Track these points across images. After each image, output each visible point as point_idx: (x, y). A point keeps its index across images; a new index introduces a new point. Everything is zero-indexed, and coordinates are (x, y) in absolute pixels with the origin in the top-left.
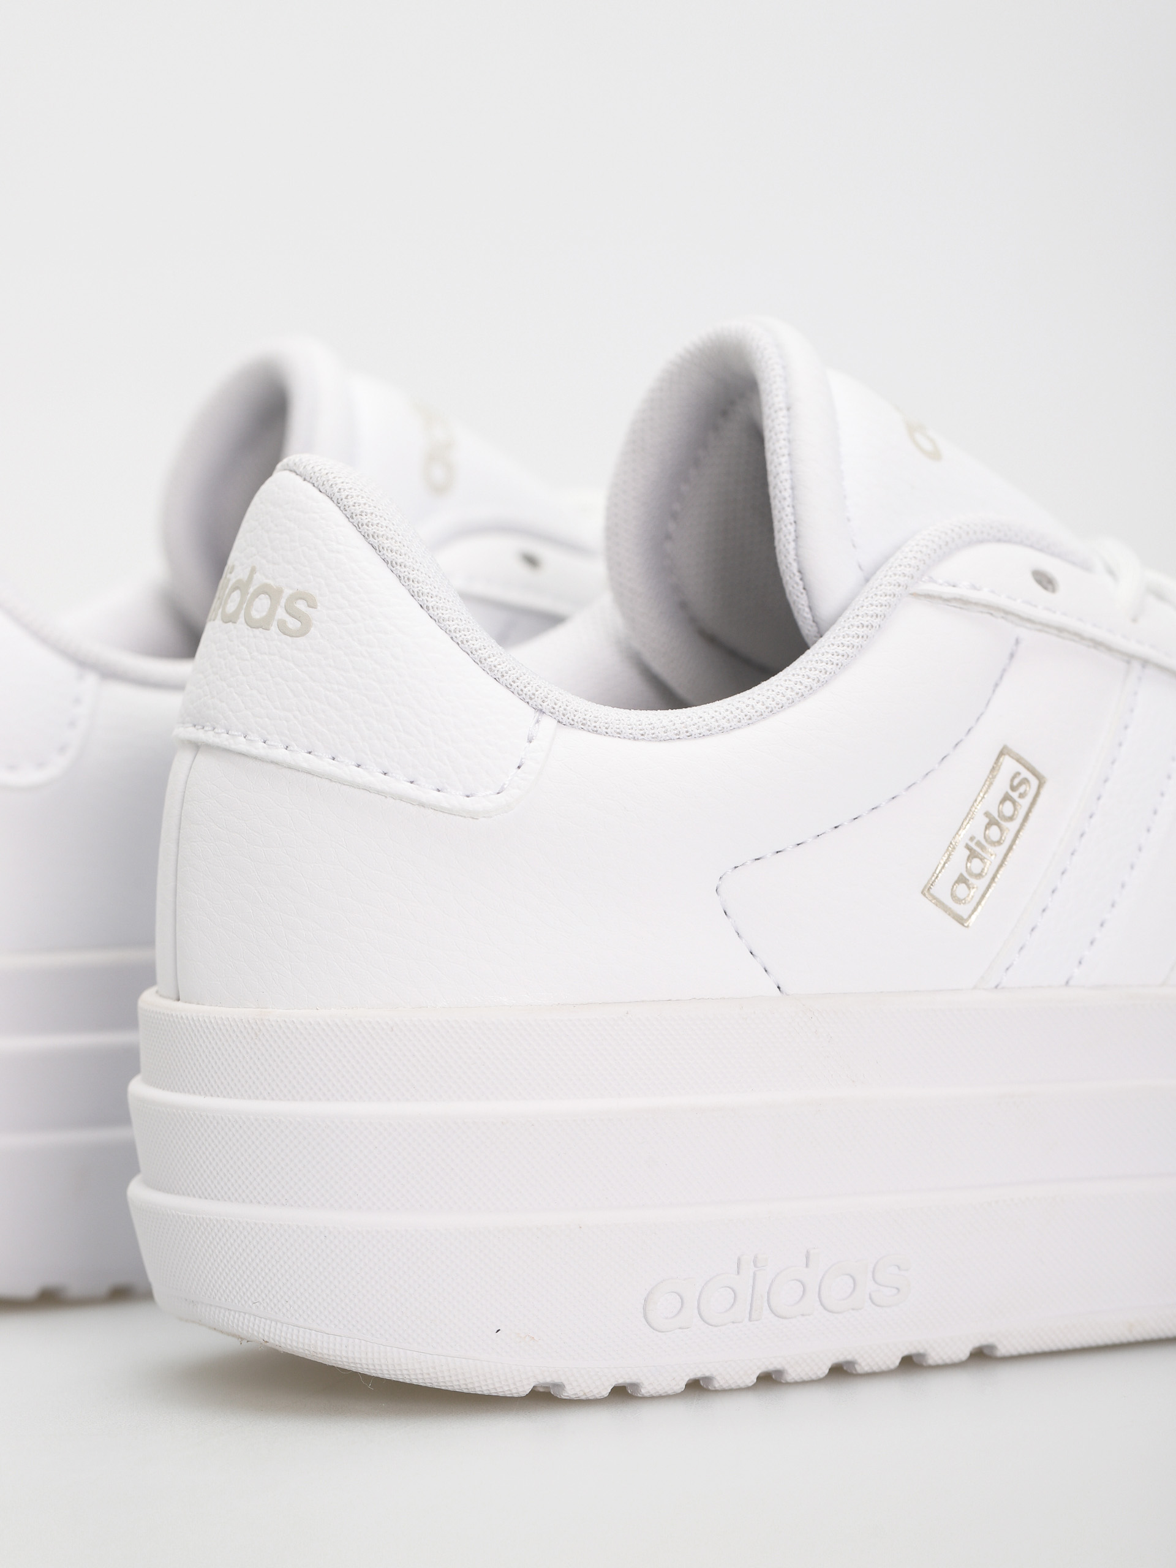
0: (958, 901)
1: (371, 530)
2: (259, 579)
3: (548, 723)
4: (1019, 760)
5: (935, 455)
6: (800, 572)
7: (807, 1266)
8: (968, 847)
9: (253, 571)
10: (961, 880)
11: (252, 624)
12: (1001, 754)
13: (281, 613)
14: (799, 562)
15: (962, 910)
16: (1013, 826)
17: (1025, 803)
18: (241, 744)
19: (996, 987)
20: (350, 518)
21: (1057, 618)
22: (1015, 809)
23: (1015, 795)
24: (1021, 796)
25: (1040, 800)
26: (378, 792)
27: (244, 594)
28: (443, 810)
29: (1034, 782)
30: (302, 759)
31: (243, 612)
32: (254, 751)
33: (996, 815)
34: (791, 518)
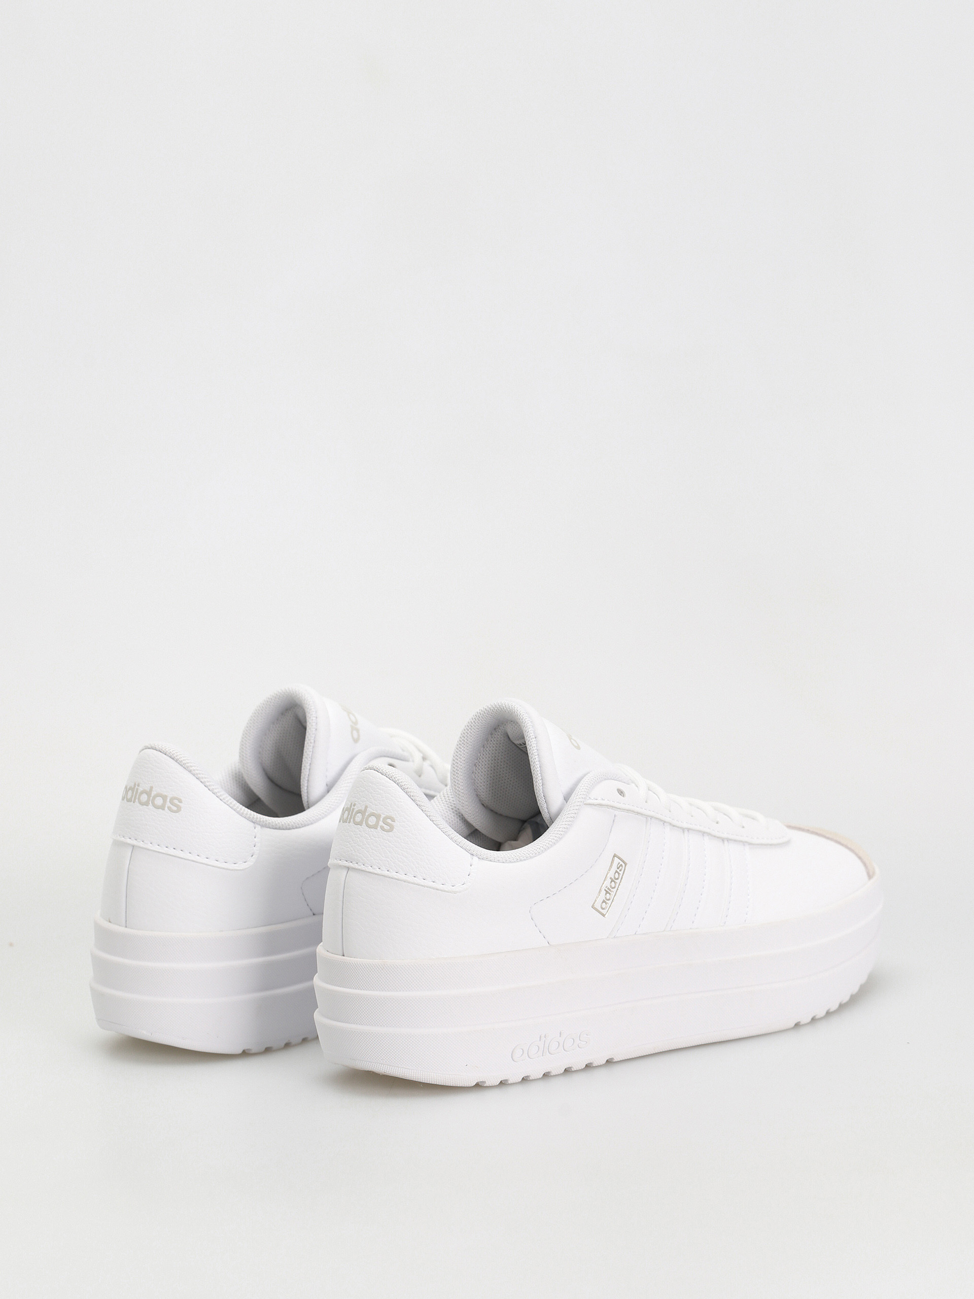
0: (603, 909)
1: (412, 794)
2: (369, 810)
3: (475, 858)
4: (619, 858)
5: (578, 748)
6: (544, 796)
7: (560, 1037)
8: (605, 890)
9: (366, 807)
10: (604, 901)
11: (369, 826)
12: (614, 856)
13: (381, 823)
14: (543, 793)
15: (604, 912)
16: (618, 881)
17: (621, 873)
18: (370, 869)
19: (614, 937)
20: (403, 789)
21: (627, 807)
22: (619, 875)
23: (618, 870)
24: (620, 871)
25: (626, 871)
26: (422, 886)
27: (363, 816)
28: (445, 891)
29: (624, 865)
30: (394, 875)
31: (364, 822)
32: (376, 872)
33: (613, 878)
34: (540, 778)
